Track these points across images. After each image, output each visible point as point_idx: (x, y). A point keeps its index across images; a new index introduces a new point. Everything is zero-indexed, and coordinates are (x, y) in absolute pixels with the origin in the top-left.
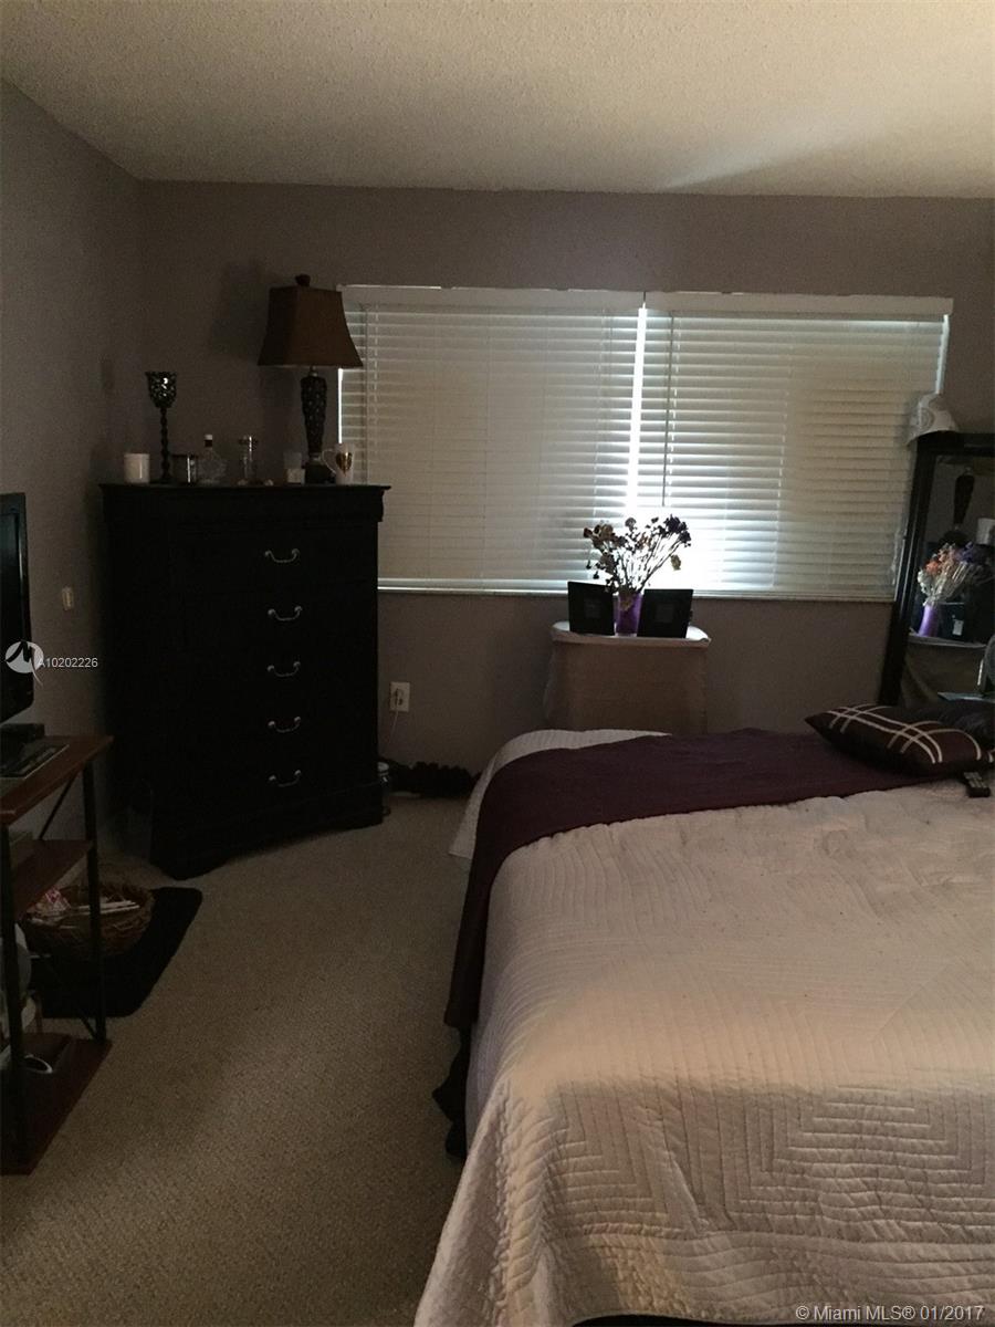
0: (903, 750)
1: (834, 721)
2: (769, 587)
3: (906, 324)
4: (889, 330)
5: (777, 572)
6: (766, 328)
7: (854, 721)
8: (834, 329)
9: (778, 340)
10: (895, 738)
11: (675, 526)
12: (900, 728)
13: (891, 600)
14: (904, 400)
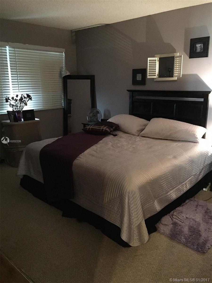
0: (104, 131)
1: (88, 129)
2: (41, 108)
3: (57, 53)
4: (55, 54)
5: (43, 105)
6: (30, 52)
7: (92, 128)
8: (45, 54)
9: (32, 55)
10: (101, 129)
11: (28, 96)
12: (101, 127)
13: (63, 108)
14: (59, 69)
